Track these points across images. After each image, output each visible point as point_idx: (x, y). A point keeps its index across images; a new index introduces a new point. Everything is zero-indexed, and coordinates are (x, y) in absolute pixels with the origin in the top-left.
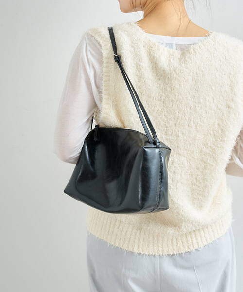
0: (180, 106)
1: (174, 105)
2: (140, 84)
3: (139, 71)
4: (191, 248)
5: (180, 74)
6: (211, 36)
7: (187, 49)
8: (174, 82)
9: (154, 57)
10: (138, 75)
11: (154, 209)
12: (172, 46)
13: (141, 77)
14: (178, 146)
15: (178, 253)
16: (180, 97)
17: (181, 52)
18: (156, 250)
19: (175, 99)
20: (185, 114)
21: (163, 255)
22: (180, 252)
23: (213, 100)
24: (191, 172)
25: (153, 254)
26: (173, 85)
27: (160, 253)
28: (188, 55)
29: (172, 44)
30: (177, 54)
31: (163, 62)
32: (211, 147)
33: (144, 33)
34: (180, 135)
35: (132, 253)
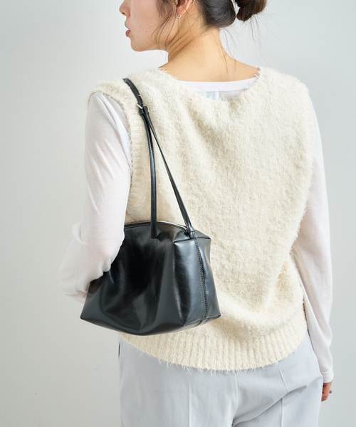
0: (238, 175)
1: (230, 174)
2: (183, 150)
3: (180, 133)
4: (274, 360)
5: (233, 131)
6: (261, 76)
7: (236, 98)
8: (227, 143)
9: (195, 113)
10: (180, 137)
11: (201, 321)
12: (214, 95)
13: (184, 141)
14: (238, 227)
15: (255, 367)
16: (237, 162)
17: (228, 103)
18: (227, 365)
19: (230, 165)
20: (245, 184)
21: (236, 372)
22: (259, 367)
23: (278, 159)
24: (257, 259)
25: (223, 370)
26: (226, 148)
27: (233, 368)
28: (240, 106)
29: (214, 92)
30: (225, 105)
31: (210, 119)
32: (279, 222)
33: (177, 81)
34: (241, 212)
35: (195, 370)
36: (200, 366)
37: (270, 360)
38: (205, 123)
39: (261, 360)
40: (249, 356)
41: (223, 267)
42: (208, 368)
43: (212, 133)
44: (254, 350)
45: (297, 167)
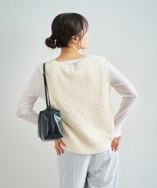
0: (81, 88)
4: (101, 152)
5: (76, 75)
6: (86, 57)
7: (77, 64)
17: (75, 66)
18: (87, 152)
26: (75, 80)
28: (78, 67)
29: (70, 63)
30: (73, 66)
31: (68, 71)
33: (57, 62)
34: (84, 100)
36: (78, 153)
37: (100, 152)
38: (67, 73)
39: (97, 151)
40: (93, 150)
41: (82, 118)
42: (81, 154)
43: (70, 76)
44: (95, 148)
45: (101, 83)
